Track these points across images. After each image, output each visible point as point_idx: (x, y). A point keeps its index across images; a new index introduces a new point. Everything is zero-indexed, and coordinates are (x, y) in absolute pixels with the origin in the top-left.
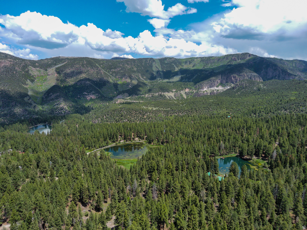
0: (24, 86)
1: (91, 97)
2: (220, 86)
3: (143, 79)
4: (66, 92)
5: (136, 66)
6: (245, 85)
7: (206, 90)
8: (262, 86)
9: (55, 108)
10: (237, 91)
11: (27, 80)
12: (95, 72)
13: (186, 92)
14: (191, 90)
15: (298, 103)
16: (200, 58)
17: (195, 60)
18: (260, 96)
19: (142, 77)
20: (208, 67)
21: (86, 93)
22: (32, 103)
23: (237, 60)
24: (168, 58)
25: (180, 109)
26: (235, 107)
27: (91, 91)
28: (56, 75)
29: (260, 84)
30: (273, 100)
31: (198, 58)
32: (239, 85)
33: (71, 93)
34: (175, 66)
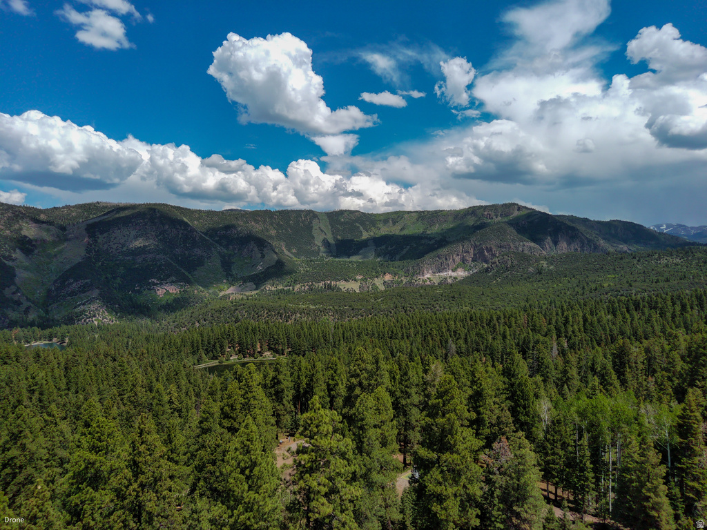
0: (6, 262)
1: (168, 289)
2: (459, 270)
3: (290, 255)
4: (107, 278)
5: (275, 225)
6: (510, 263)
7: (429, 276)
8: (545, 265)
9: (76, 313)
10: (495, 276)
11: (15, 250)
12: (180, 236)
13: (385, 282)
14: (397, 277)
15: (617, 291)
16: (417, 212)
17: (406, 216)
18: (543, 284)
19: (289, 250)
20: (433, 232)
21: (155, 281)
22: (23, 300)
23: (494, 217)
24: (346, 211)
25: (370, 307)
26: (488, 303)
27: (168, 276)
28: (86, 240)
29: (542, 262)
30: (568, 290)
31: (411, 212)
32: (498, 263)
33: (119, 280)
34: (361, 228)
